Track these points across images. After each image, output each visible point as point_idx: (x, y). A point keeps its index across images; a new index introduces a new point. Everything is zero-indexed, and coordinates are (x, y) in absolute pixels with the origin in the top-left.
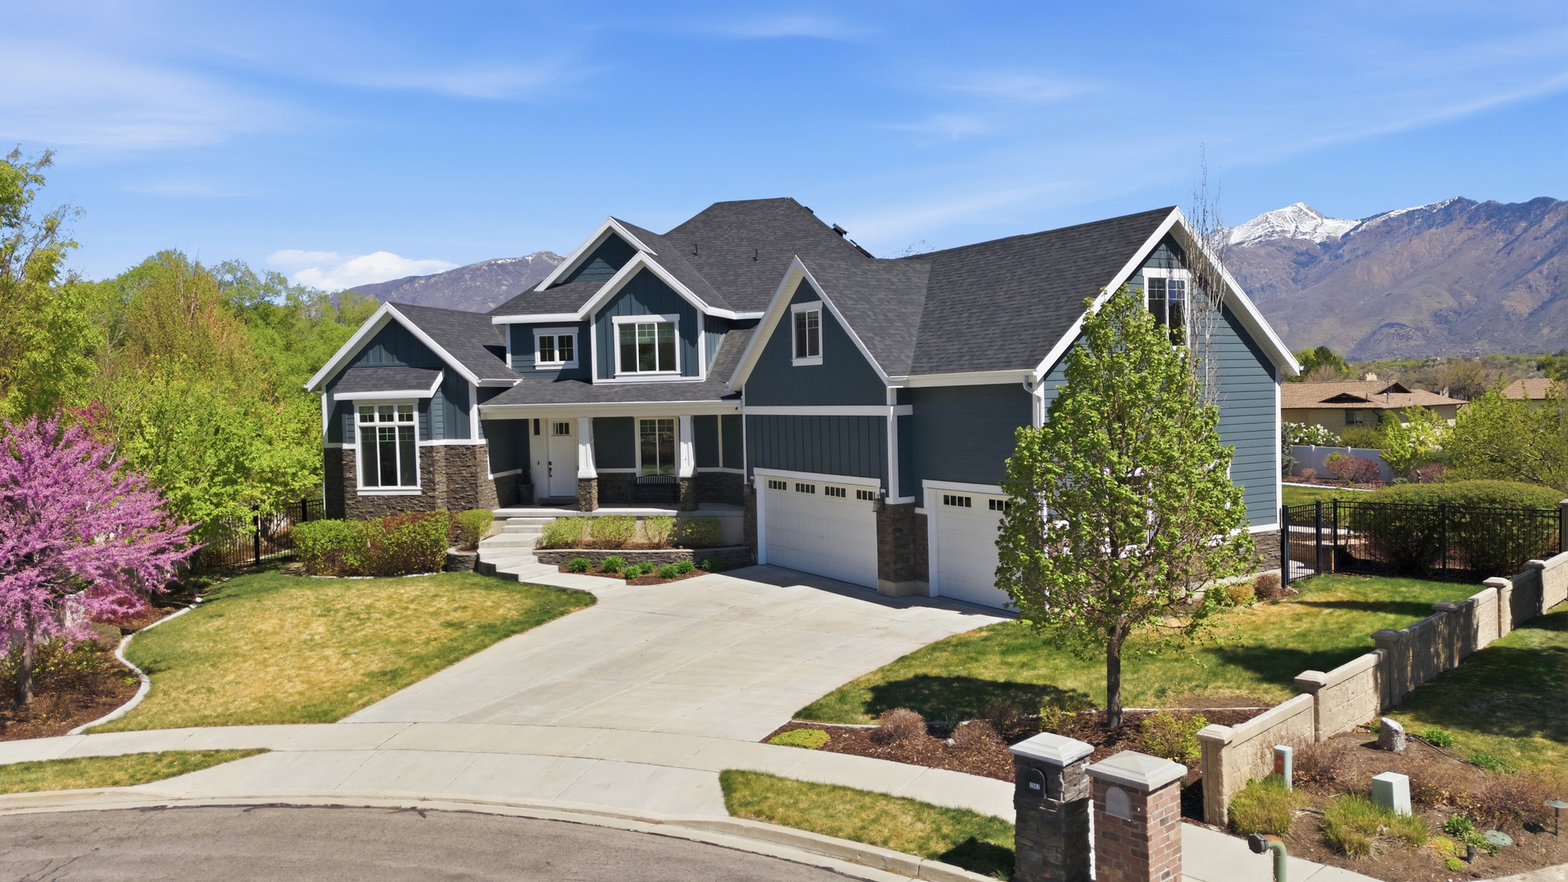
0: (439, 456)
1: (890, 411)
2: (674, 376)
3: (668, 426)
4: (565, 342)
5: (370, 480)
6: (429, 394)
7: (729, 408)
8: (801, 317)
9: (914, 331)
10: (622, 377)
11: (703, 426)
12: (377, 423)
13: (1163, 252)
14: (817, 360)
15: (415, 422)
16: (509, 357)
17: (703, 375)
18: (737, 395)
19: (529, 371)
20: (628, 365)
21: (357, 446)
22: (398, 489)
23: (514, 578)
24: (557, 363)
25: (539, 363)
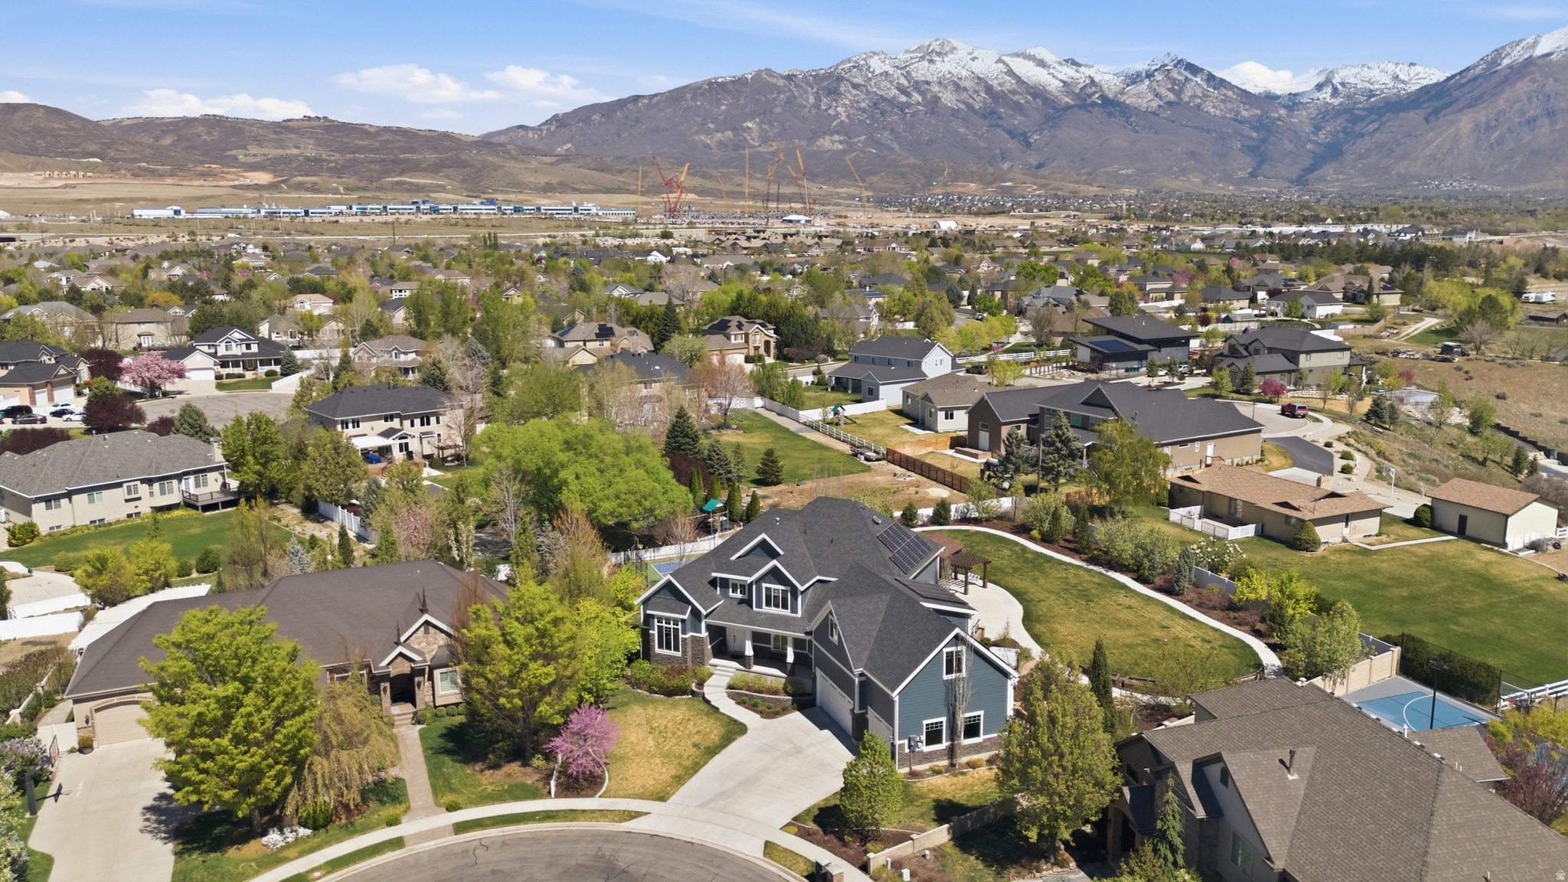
0: (689, 642)
1: (855, 677)
2: (787, 613)
3: (785, 639)
4: (742, 586)
5: (661, 646)
6: (685, 617)
7: (808, 638)
9: (872, 640)
10: (765, 609)
11: (798, 643)
12: (664, 624)
13: (954, 641)
14: (835, 642)
15: (680, 627)
16: (719, 589)
17: (799, 615)
18: (811, 635)
19: (726, 596)
20: (768, 604)
21: (656, 632)
22: (672, 653)
23: (718, 709)
24: (739, 595)
25: (731, 594)
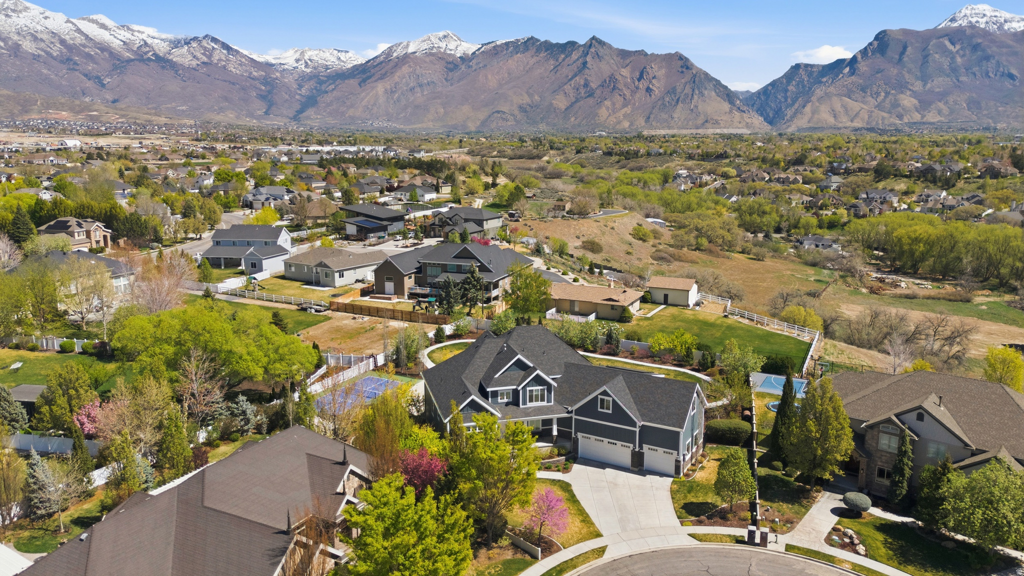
1: (637, 430)
2: (545, 403)
4: (508, 394)
7: (569, 416)
8: (602, 400)
10: (529, 405)
14: (610, 412)
16: (490, 399)
17: (552, 403)
18: (572, 412)
19: (497, 403)
20: (531, 401)
24: (506, 400)
25: (500, 401)
